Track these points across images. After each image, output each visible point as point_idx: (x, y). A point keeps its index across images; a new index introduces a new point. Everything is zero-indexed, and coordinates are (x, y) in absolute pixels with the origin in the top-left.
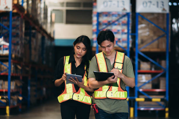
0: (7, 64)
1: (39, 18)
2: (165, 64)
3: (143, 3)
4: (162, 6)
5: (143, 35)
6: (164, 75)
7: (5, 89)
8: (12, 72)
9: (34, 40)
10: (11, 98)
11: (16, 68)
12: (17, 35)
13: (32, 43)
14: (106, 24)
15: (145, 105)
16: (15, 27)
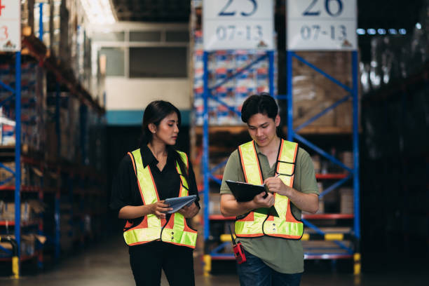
0: (12, 166)
1: (74, 66)
2: (350, 160)
3: (302, 31)
4: (342, 35)
5: (302, 97)
6: (349, 184)
7: (9, 220)
8: (23, 183)
9: (65, 113)
10: (22, 240)
11: (31, 174)
12: (31, 104)
13: (61, 120)
14: (222, 77)
15: (310, 249)
16: (27, 86)
